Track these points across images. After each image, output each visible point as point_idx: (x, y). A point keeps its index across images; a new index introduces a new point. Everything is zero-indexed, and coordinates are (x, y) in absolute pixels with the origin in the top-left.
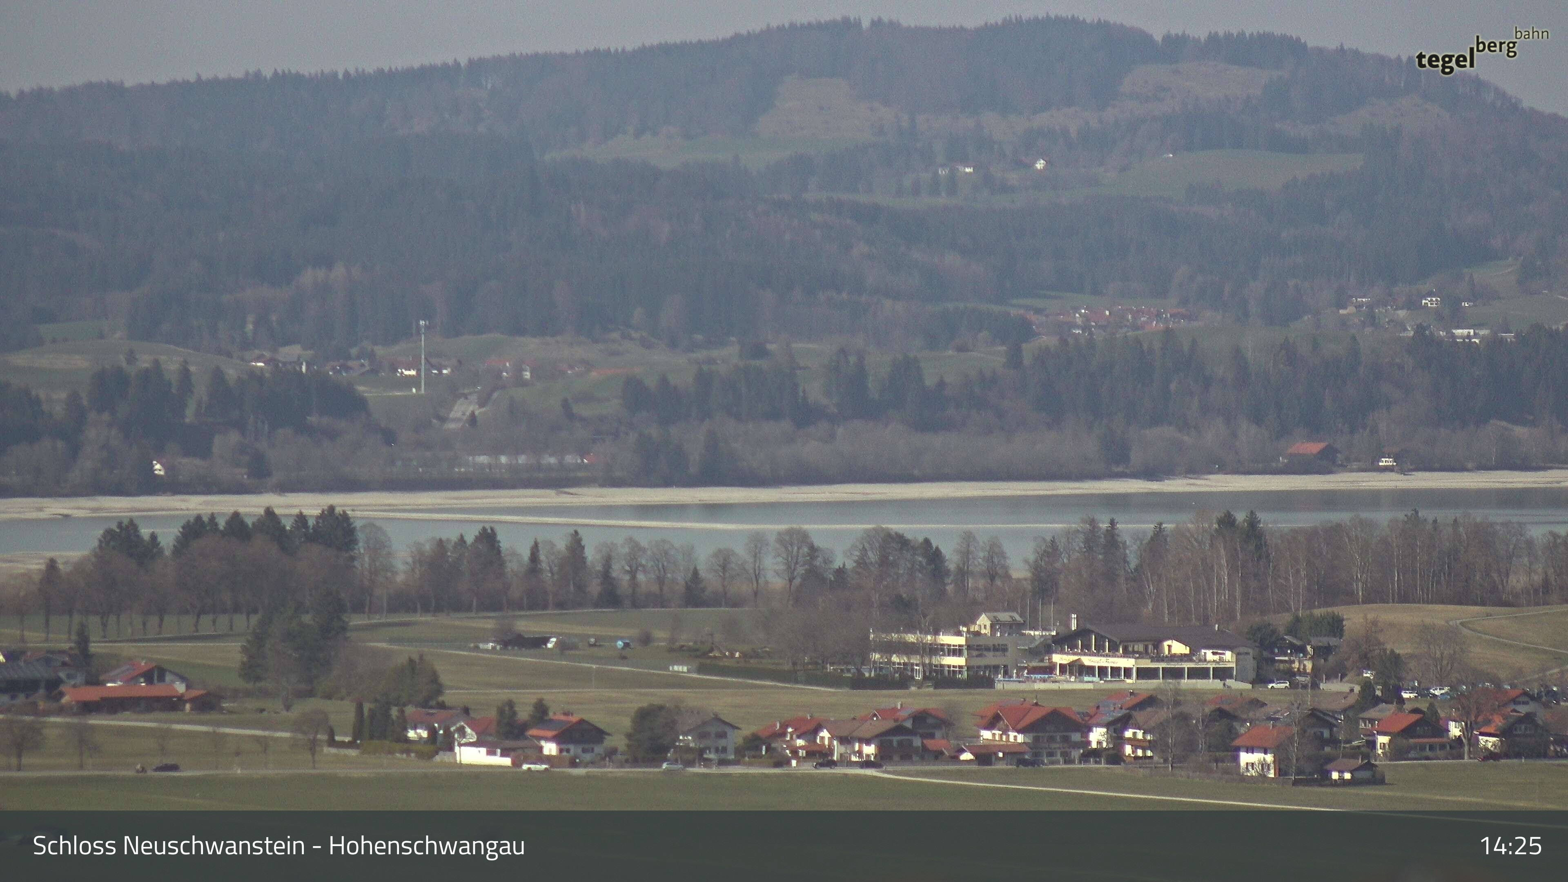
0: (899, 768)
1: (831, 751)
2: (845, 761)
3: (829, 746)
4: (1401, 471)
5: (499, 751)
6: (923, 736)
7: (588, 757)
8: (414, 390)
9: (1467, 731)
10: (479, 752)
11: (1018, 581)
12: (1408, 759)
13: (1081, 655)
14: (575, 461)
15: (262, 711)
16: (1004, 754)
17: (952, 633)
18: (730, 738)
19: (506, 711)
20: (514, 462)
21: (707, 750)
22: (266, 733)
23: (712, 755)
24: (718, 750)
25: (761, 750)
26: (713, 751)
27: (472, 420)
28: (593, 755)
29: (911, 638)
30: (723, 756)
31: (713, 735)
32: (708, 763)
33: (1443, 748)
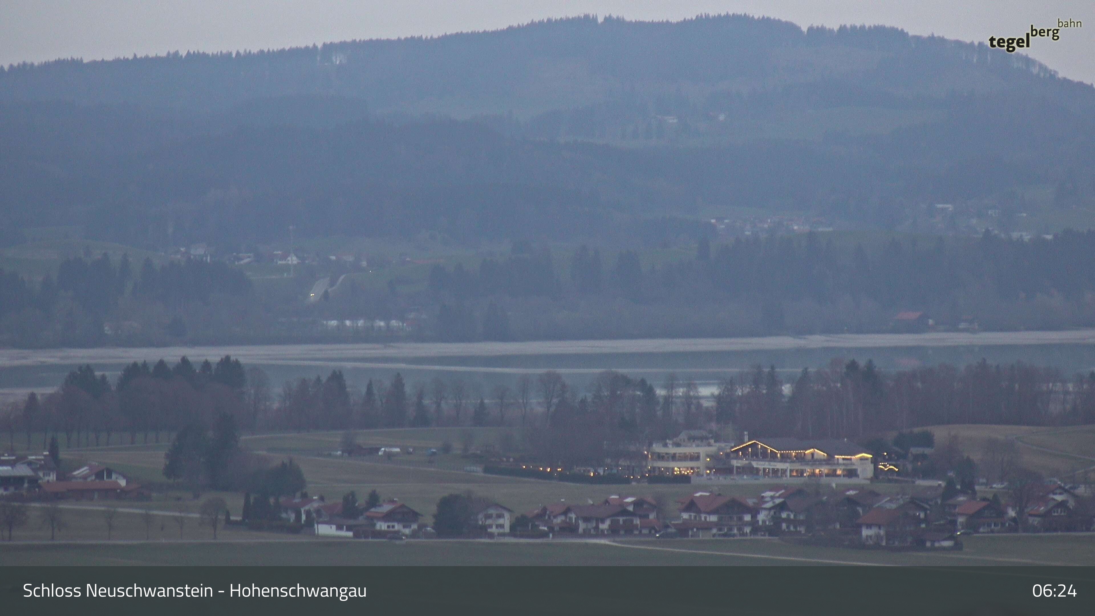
0: (624, 539)
1: (577, 527)
2: (586, 534)
3: (575, 524)
4: (973, 331)
5: (345, 527)
6: (641, 517)
7: (407, 531)
8: (285, 275)
9: (1020, 513)
10: (331, 528)
11: (707, 408)
12: (979, 533)
13: (751, 460)
14: (397, 325)
15: (179, 499)
16: (697, 529)
17: (661, 445)
18: (506, 518)
19: (350, 499)
20: (355, 325)
21: (490, 526)
22: (183, 515)
23: (494, 530)
24: (498, 526)
25: (528, 527)
26: (494, 527)
27: (326, 295)
28: (411, 530)
29: (632, 448)
30: (501, 531)
31: (494, 516)
32: (491, 536)
33: (1003, 525)
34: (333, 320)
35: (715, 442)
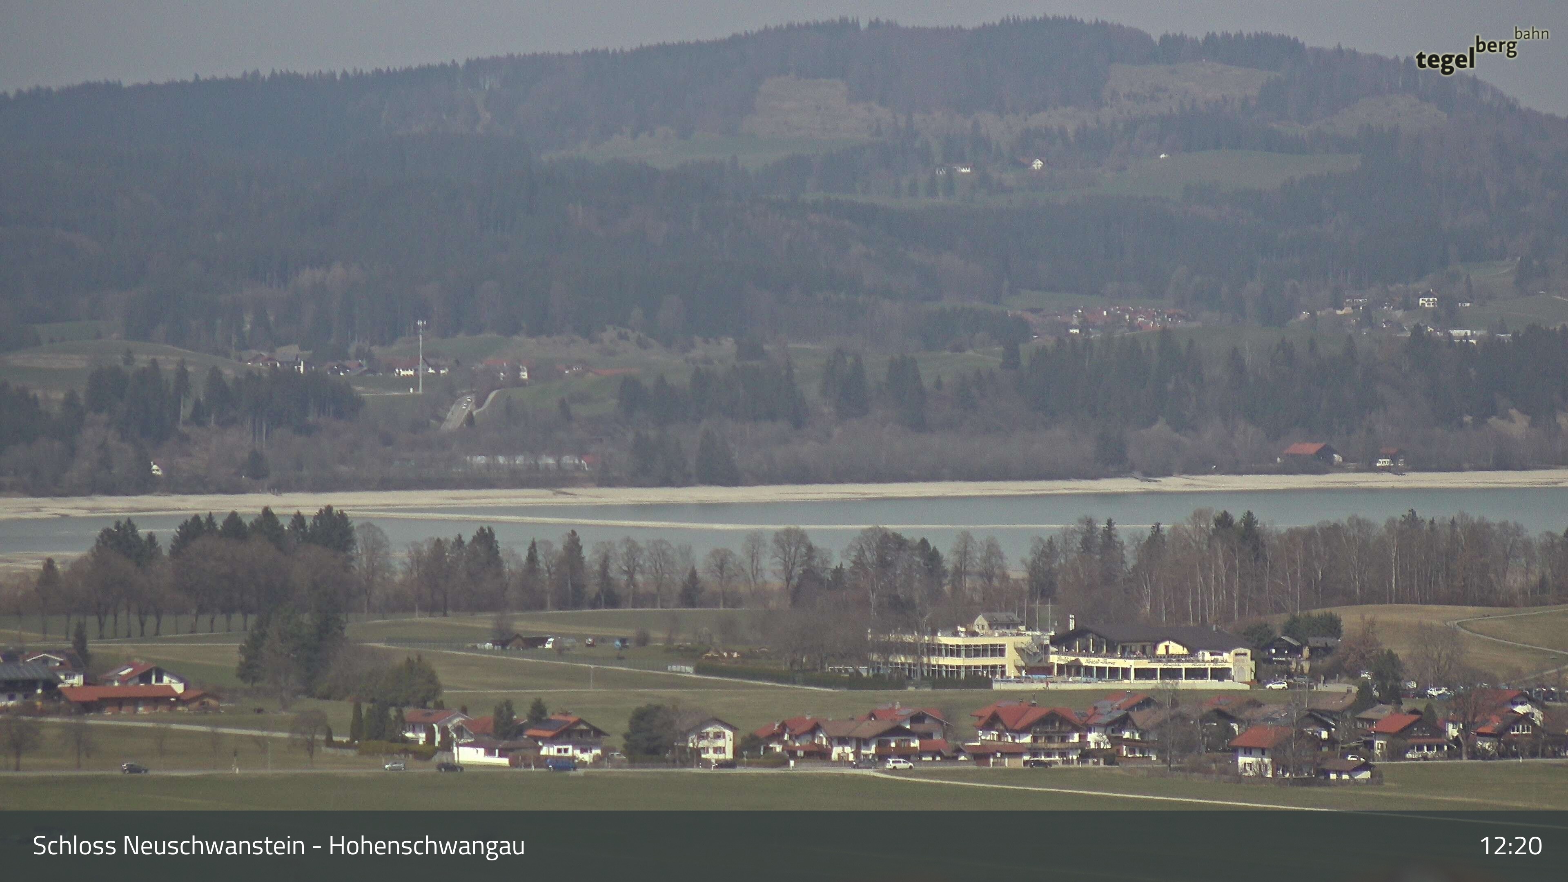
1: (829, 752)
2: (843, 761)
3: (827, 747)
4: (1398, 471)
5: (497, 751)
6: (921, 736)
7: (587, 757)
8: (411, 390)
9: (1464, 731)
10: (477, 751)
11: (1016, 581)
12: (1405, 759)
13: (1079, 655)
14: (572, 462)
15: (260, 711)
16: (1002, 754)
17: (950, 633)
18: (728, 738)
19: (505, 710)
20: (512, 462)
21: (706, 750)
22: (265, 733)
23: (711, 756)
24: (717, 750)
25: (759, 751)
26: (711, 751)
27: (470, 419)
28: (592, 755)
29: (909, 638)
30: (721, 756)
31: (711, 735)
32: (707, 763)
33: (1440, 748)
34: (481, 455)
35: (1027, 629)
